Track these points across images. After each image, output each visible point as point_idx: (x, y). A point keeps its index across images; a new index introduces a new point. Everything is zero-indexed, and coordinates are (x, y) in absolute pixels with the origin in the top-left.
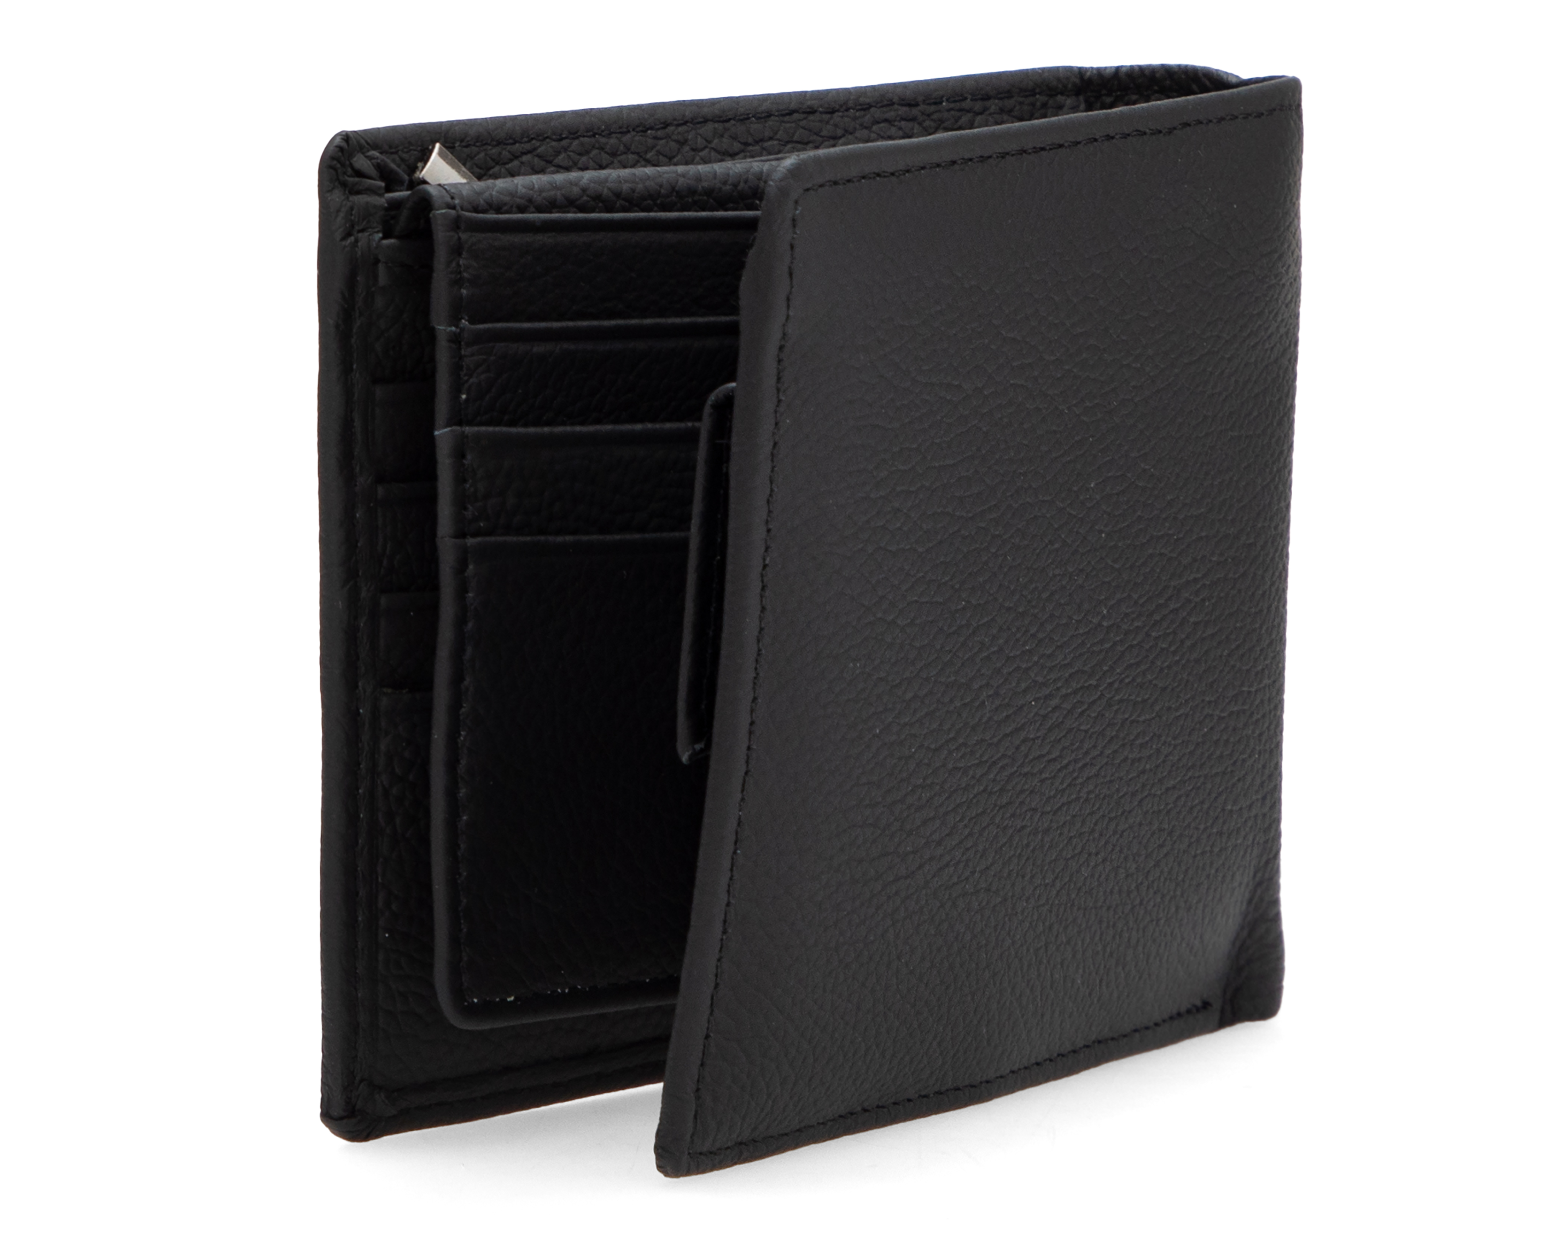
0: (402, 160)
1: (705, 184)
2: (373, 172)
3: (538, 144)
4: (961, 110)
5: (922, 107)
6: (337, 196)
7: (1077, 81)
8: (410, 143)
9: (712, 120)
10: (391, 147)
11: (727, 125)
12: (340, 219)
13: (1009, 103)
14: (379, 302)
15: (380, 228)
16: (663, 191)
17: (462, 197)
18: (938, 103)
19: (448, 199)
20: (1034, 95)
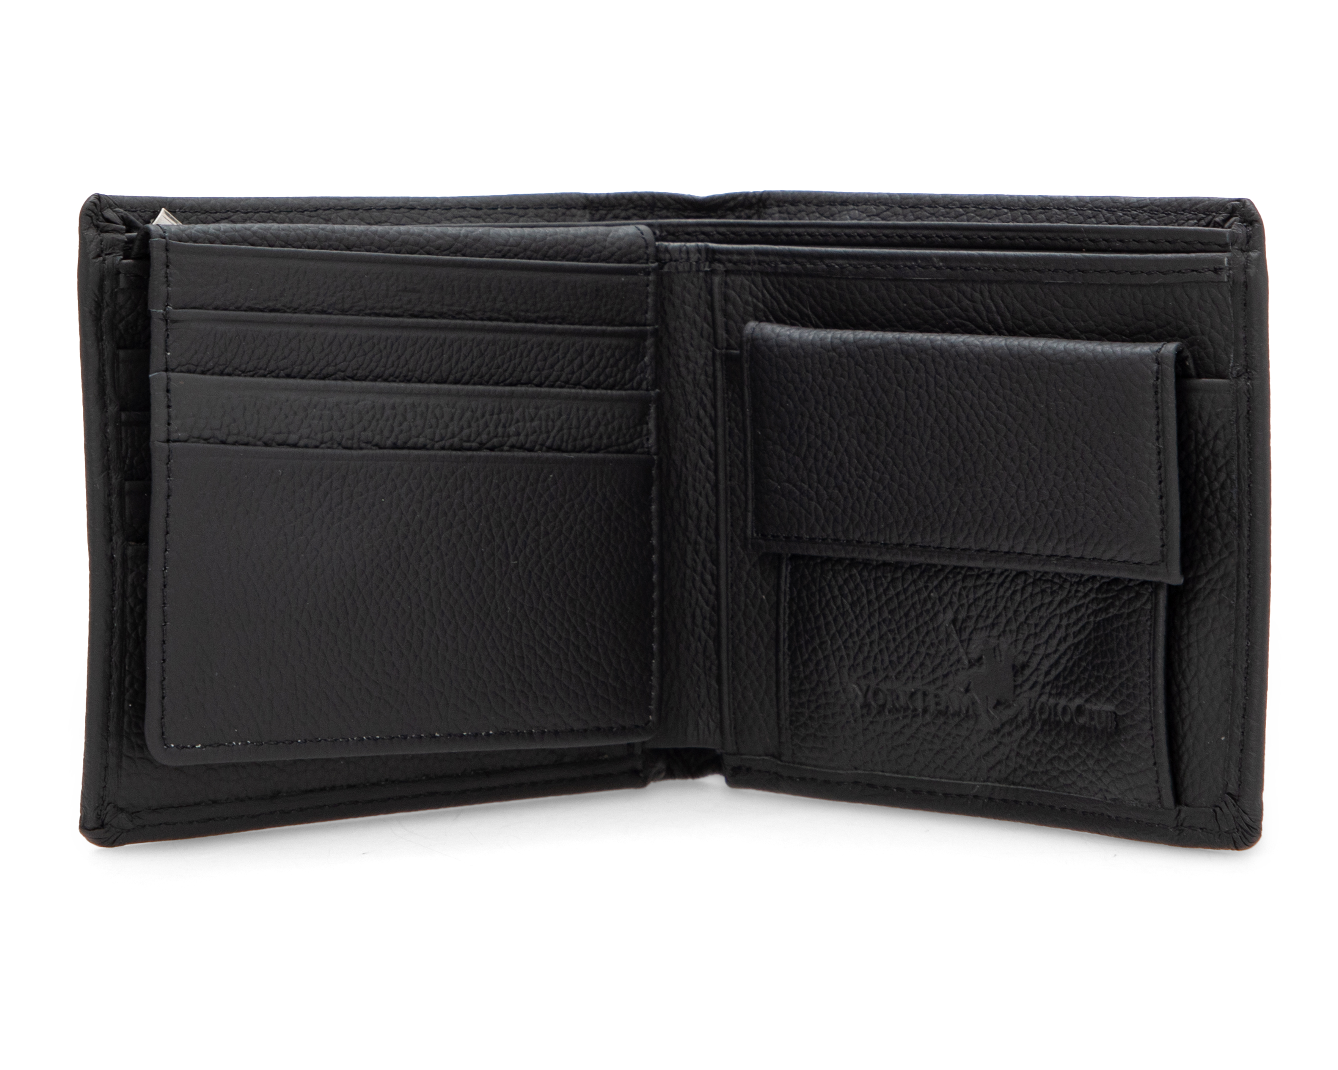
0: (140, 216)
1: (338, 235)
2: (118, 220)
3: (232, 214)
4: (510, 214)
5: (485, 210)
6: (92, 233)
7: (584, 201)
8: (145, 207)
9: (348, 209)
10: (132, 208)
11: (358, 212)
12: (93, 246)
13: (541, 212)
14: (121, 299)
15: (122, 253)
16: (308, 237)
17: (170, 232)
18: (495, 208)
19: (161, 232)
20: (557, 208)
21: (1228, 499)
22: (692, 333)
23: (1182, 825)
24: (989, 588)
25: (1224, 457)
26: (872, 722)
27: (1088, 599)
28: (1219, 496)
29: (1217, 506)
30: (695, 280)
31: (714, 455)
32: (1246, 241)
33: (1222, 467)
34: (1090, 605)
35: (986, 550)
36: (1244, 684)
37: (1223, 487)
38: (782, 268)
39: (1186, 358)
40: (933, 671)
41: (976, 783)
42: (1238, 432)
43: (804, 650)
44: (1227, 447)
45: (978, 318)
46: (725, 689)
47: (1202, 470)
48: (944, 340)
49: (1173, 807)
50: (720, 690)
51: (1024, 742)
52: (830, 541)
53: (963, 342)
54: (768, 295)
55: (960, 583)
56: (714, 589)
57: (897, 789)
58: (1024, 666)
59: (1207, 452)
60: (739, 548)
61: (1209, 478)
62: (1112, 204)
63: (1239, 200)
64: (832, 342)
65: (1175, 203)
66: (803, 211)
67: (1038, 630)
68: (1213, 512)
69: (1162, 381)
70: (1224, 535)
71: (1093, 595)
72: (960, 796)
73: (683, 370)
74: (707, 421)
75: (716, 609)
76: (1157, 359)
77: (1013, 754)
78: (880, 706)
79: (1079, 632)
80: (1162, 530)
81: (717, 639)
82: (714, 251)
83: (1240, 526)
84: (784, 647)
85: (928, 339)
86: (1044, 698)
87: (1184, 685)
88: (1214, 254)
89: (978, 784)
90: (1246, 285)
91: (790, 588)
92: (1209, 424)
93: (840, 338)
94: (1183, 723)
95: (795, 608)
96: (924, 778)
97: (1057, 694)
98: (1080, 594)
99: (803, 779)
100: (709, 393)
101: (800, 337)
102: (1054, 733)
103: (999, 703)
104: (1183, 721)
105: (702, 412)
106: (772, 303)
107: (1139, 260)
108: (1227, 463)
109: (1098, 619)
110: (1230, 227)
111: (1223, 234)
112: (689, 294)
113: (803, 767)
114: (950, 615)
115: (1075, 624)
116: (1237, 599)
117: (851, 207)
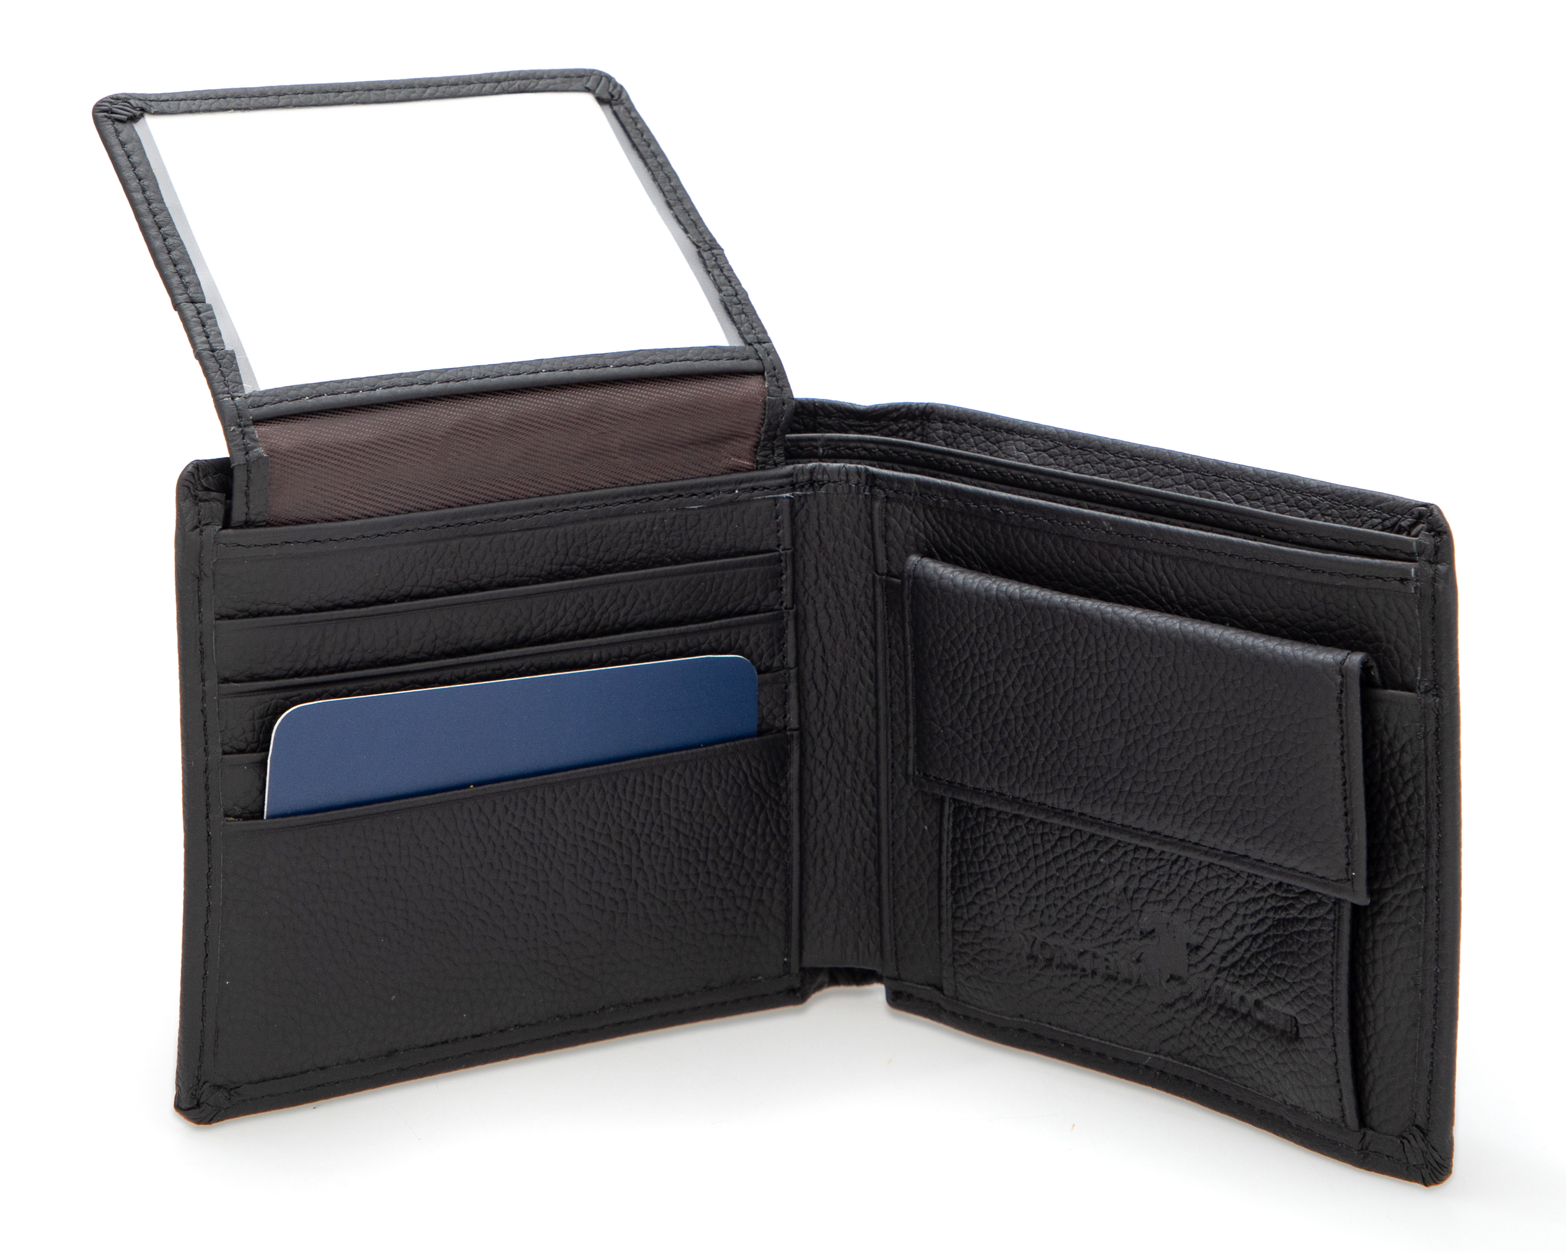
21: (1416, 814)
22: (851, 555)
23: (1367, 1149)
24: (1162, 863)
25: (1411, 770)
26: (1038, 975)
27: (1266, 894)
28: (1405, 810)
29: (1403, 820)
30: (855, 501)
31: (874, 677)
32: (1434, 553)
33: (1408, 781)
34: (1269, 900)
35: (1160, 834)
36: (1433, 1010)
37: (1410, 801)
38: (944, 503)
39: (1372, 667)
40: (1103, 935)
41: (1148, 1054)
42: (1426, 749)
43: (968, 892)
44: (1414, 761)
45: (1151, 589)
46: (886, 913)
47: (1388, 780)
48: (1114, 612)
49: (1357, 1129)
50: (880, 912)
51: (1198, 1023)
52: (995, 794)
53: (1135, 618)
54: (930, 528)
55: (1131, 854)
56: (874, 810)
57: (1065, 1044)
58: (1198, 948)
59: (1393, 764)
60: (900, 775)
61: (1395, 789)
62: (1291, 485)
63: (1426, 505)
64: (997, 596)
65: (1358, 497)
66: (968, 432)
67: (1214, 913)
68: (1399, 826)
69: (1347, 695)
70: (1411, 851)
71: (1272, 891)
72: (1131, 1063)
73: (842, 590)
74: (867, 643)
75: (877, 831)
76: (1341, 670)
77: (1187, 1032)
78: (1047, 960)
79: (1257, 925)
80: (1347, 848)
81: (877, 861)
82: (874, 476)
83: (1428, 845)
84: (946, 885)
85: (1098, 609)
86: (1220, 983)
87: (1368, 1002)
88: (1400, 563)
89: (1150, 1056)
90: (1434, 598)
91: (953, 827)
92: (1395, 736)
93: (1006, 592)
94: (1368, 1043)
95: (958, 849)
96: (1093, 1039)
97: (1234, 983)
98: (1258, 887)
99: (966, 1018)
100: (869, 614)
101: (964, 584)
102: (1231, 1021)
103: (1172, 978)
104: (1368, 1039)
105: (862, 633)
106: (934, 535)
107: (1321, 558)
108: (1414, 777)
109: (1277, 917)
110: (1416, 536)
111: (1409, 543)
112: (849, 515)
113: (967, 1006)
114: (1120, 882)
115: (1253, 915)
116: (1425, 921)
117: (1018, 437)
